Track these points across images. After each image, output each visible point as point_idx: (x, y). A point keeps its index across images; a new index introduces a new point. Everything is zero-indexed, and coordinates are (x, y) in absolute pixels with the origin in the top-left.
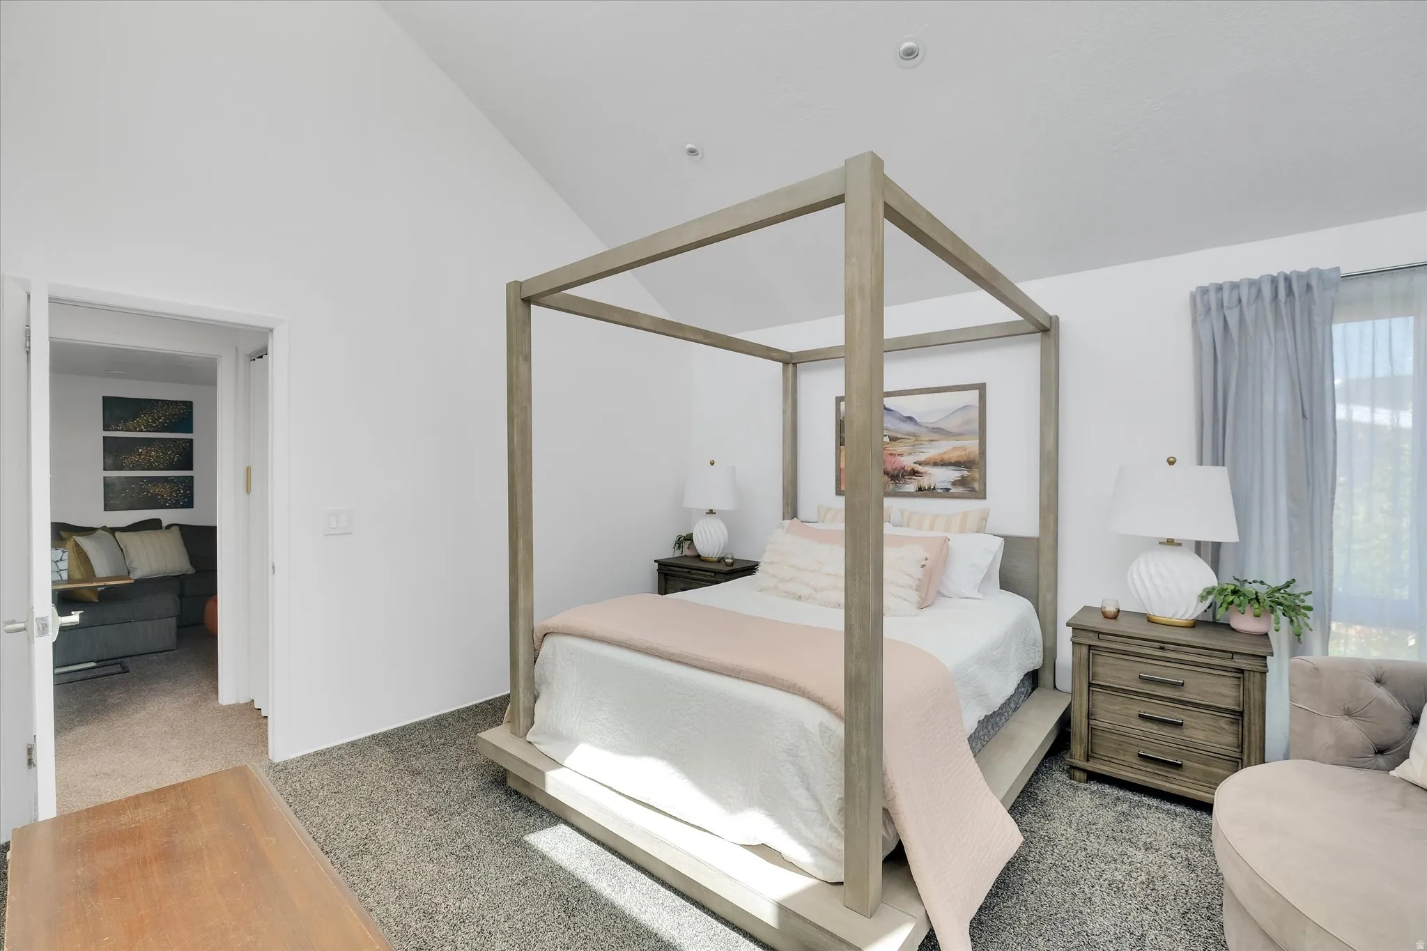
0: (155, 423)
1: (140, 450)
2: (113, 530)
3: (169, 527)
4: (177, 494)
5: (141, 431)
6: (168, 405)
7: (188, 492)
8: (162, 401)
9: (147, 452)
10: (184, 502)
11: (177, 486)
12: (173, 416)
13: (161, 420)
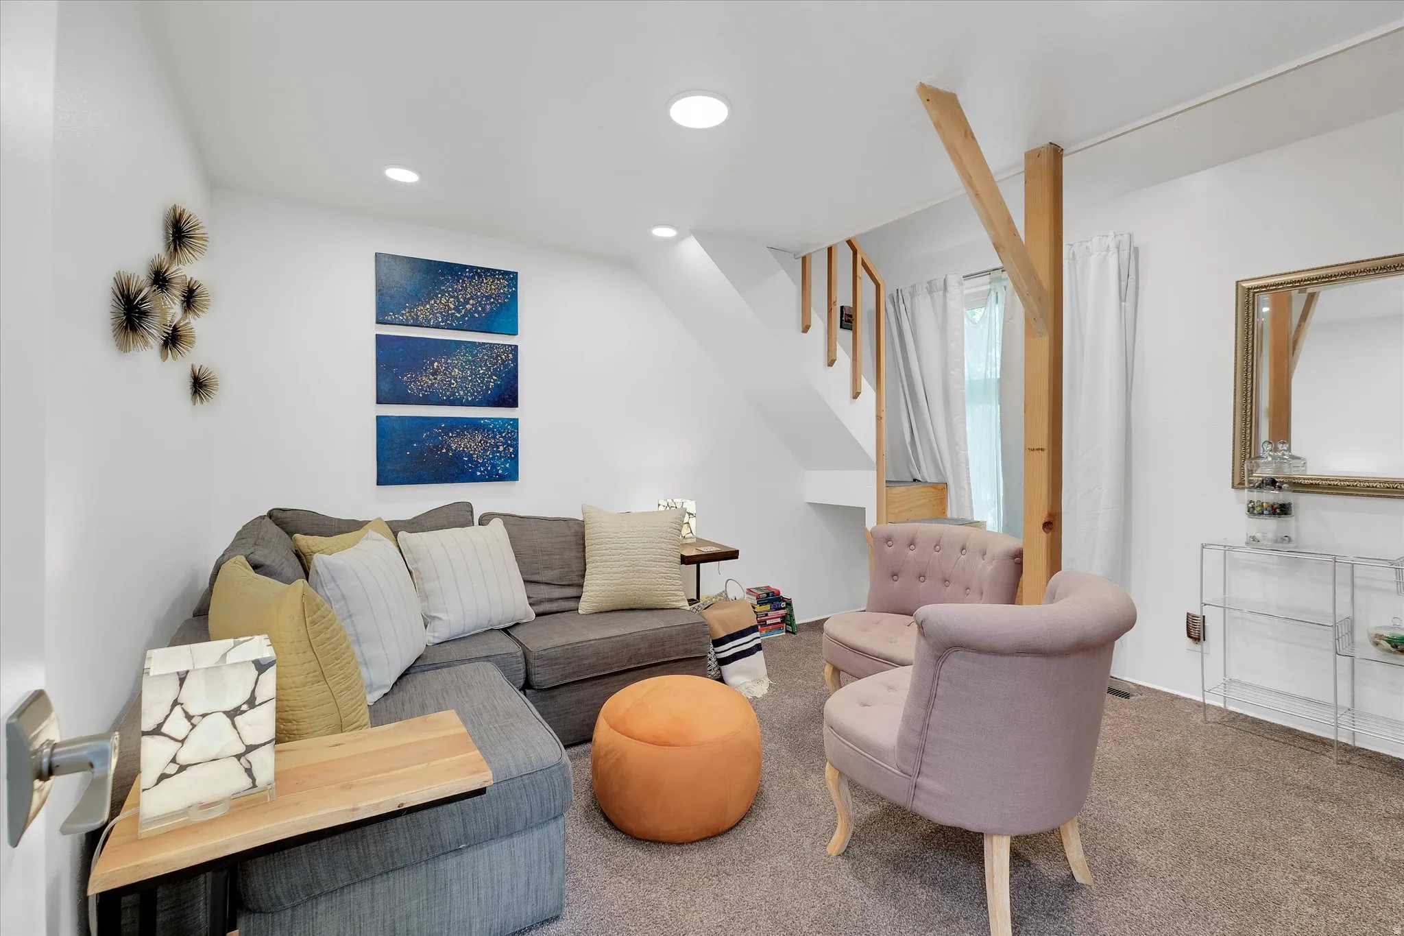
0: (459, 312)
1: (436, 364)
2: (395, 528)
3: (485, 520)
4: (493, 453)
5: (437, 327)
6: (480, 276)
7: (511, 450)
8: (472, 268)
9: (446, 369)
10: (505, 469)
11: (494, 438)
12: (488, 298)
13: (468, 307)
